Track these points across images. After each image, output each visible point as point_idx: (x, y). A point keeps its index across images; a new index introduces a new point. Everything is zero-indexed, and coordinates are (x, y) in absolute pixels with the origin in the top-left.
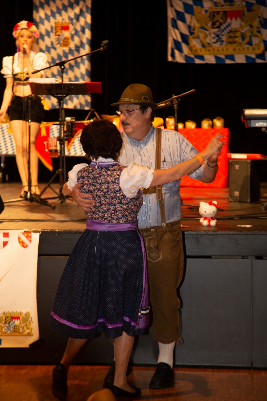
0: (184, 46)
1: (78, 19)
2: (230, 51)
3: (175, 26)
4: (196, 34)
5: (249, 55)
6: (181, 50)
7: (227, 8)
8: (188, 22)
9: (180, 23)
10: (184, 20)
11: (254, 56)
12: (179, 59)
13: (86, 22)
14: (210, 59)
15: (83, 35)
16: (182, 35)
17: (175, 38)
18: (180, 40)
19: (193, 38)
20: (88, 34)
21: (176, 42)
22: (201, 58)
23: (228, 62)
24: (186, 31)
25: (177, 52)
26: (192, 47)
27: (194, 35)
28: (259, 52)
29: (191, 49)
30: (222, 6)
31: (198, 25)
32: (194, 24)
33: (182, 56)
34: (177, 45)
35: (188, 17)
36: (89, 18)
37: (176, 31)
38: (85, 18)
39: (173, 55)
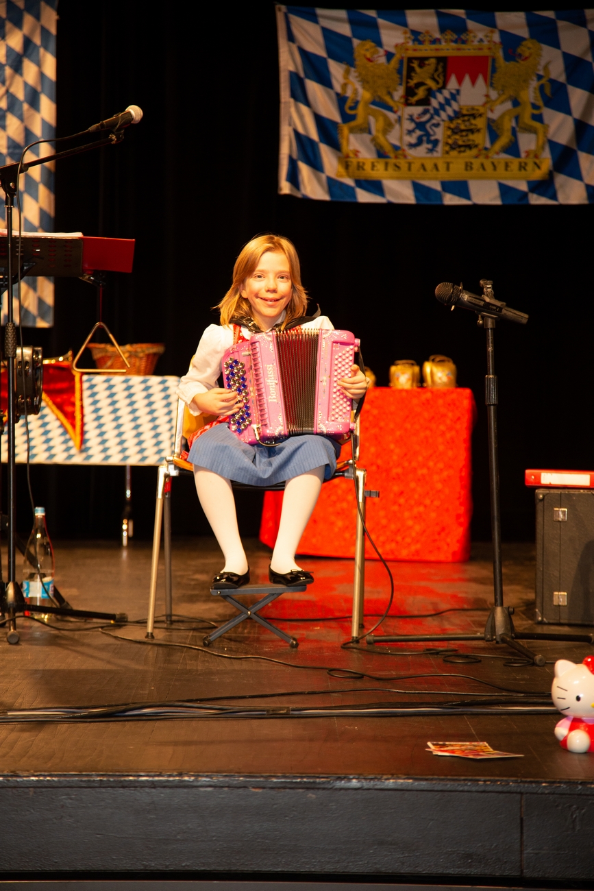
0: (325, 152)
1: (18, 68)
2: (457, 171)
3: (300, 95)
4: (359, 120)
5: (510, 183)
6: (316, 165)
7: (448, 49)
8: (338, 88)
9: (313, 87)
10: (325, 81)
11: (523, 187)
12: (313, 188)
13: (42, 76)
14: (400, 192)
15: (32, 111)
16: (320, 121)
17: (301, 130)
18: (314, 135)
19: (352, 130)
20: (47, 109)
21: (302, 141)
22: (375, 186)
23: (450, 200)
24: (331, 112)
25: (304, 170)
26: (347, 156)
27: (353, 124)
28: (538, 175)
29: (345, 163)
30: (435, 41)
31: (364, 95)
32: (355, 92)
33: (319, 180)
34: (307, 151)
35: (336, 70)
36: (50, 65)
37: (304, 109)
38: (39, 64)
39: (294, 178)
